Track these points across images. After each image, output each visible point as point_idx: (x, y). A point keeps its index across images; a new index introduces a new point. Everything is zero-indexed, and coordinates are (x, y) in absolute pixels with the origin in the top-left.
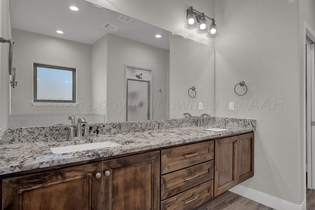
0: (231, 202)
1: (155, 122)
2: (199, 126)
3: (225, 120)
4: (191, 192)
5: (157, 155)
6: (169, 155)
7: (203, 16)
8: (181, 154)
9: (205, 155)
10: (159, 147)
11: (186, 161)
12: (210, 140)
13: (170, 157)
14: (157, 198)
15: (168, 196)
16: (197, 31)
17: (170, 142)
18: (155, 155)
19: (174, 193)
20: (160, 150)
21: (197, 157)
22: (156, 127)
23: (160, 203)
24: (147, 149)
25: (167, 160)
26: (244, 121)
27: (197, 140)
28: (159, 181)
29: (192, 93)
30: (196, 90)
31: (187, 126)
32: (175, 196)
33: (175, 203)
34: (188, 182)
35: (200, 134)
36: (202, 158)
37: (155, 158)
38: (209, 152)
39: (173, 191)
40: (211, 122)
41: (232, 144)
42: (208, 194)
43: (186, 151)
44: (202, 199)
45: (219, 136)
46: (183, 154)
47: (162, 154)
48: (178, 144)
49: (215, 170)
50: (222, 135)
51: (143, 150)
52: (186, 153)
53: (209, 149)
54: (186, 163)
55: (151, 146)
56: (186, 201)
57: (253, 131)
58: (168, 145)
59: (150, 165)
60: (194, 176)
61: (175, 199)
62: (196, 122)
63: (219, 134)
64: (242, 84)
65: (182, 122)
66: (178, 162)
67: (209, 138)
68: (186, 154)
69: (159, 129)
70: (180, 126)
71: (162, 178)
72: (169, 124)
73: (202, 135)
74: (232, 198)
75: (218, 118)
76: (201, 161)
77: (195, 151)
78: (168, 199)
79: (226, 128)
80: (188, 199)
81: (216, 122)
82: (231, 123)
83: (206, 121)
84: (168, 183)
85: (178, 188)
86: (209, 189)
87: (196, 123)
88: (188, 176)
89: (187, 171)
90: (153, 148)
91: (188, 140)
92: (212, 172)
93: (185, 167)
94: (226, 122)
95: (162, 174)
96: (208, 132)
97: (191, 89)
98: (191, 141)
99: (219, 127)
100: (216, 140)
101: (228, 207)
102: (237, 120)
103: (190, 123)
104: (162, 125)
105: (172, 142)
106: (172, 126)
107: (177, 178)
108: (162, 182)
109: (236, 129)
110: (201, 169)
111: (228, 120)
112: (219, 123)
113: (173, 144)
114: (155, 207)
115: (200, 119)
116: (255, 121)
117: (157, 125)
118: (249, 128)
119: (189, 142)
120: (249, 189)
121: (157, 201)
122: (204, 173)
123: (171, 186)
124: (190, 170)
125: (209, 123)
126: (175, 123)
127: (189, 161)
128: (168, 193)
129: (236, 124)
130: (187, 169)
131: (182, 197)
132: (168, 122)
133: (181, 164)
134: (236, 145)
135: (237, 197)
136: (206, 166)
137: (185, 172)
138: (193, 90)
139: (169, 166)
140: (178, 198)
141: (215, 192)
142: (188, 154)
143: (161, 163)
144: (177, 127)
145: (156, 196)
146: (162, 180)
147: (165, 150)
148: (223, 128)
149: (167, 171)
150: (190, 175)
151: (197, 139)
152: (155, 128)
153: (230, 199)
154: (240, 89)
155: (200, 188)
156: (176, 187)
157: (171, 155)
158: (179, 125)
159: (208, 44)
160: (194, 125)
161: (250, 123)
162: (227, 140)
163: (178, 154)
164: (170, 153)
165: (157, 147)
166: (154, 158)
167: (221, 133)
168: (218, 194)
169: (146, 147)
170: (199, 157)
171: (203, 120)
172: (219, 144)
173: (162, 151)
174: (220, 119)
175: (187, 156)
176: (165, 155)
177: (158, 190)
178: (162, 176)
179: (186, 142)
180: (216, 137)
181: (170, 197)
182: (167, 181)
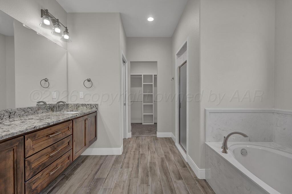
0: (83, 162)
1: (4, 111)
2: (56, 111)
3: (76, 105)
4: (55, 164)
5: (21, 141)
6: (34, 138)
7: (58, 22)
8: (46, 135)
9: (66, 132)
10: (23, 133)
11: (50, 140)
12: (69, 120)
13: (34, 140)
14: (21, 181)
15: (33, 175)
16: (52, 33)
17: (35, 127)
18: (18, 142)
19: (39, 170)
20: (24, 136)
21: (60, 135)
22: (7, 117)
23: (25, 184)
24: (8, 137)
25: (31, 143)
26: (91, 105)
27: (59, 122)
28: (23, 165)
29: (45, 84)
30: (48, 81)
31: (43, 112)
32: (41, 172)
33: (40, 178)
34: (52, 157)
35: (61, 117)
36: (64, 135)
37: (19, 144)
38: (68, 130)
39: (38, 169)
40: (65, 108)
41: (84, 121)
42: (69, 161)
43: (50, 132)
44: (64, 166)
45: (76, 117)
46: (47, 135)
47: (26, 139)
48: (42, 127)
49: (74, 141)
50: (78, 116)
51: (3, 139)
52: (50, 133)
53: (68, 127)
54: (51, 141)
55: (13, 133)
56: (50, 173)
57: (96, 111)
58: (33, 130)
59: (12, 152)
60: (57, 150)
61: (41, 175)
62: (52, 108)
63: (75, 115)
64: (89, 80)
65: (38, 109)
66: (43, 143)
67: (69, 119)
68: (49, 135)
69: (10, 118)
70: (36, 113)
71: (27, 160)
72: (23, 112)
73: (63, 118)
74: (83, 159)
75: (71, 104)
76: (63, 137)
77: (58, 131)
78: (33, 178)
79: (78, 111)
80: (52, 171)
81: (69, 107)
82: (81, 107)
83: (61, 107)
84: (33, 163)
85: (43, 165)
86: (69, 158)
87: (52, 110)
88: (52, 152)
89: (51, 148)
90: (15, 135)
91: (52, 123)
92: (71, 143)
93: (50, 145)
94: (77, 106)
95: (26, 157)
96: (66, 115)
97: (44, 80)
98: (54, 123)
99: (73, 111)
100: (74, 120)
101: (81, 166)
102: (85, 105)
103: (46, 110)
104: (13, 114)
105: (37, 126)
106: (26, 114)
107: (42, 156)
108: (27, 164)
109: (86, 110)
110: (63, 143)
111: (79, 105)
112: (72, 108)
113: (38, 128)
114: (19, 190)
115: (56, 106)
116: (97, 105)
117: (6, 114)
118: (94, 109)
119: (53, 124)
120: (94, 149)
121: (21, 183)
122: (65, 146)
123: (36, 165)
124: (53, 146)
125: (63, 109)
126: (30, 111)
127: (53, 140)
128: (33, 172)
129: (85, 108)
130: (51, 146)
131: (46, 171)
132: (22, 110)
133: (46, 143)
134: (87, 122)
135: (87, 157)
136: (67, 141)
137: (49, 149)
138: (46, 81)
139: (33, 148)
140: (43, 173)
141: (74, 158)
142: (51, 134)
143: (26, 147)
144: (32, 114)
145: (20, 179)
146: (26, 162)
147: (29, 135)
148: (76, 111)
149: (32, 153)
150: (53, 151)
151: (59, 120)
152: (5, 117)
153: (82, 160)
154: (87, 84)
155: (62, 158)
156: (41, 164)
157: (35, 138)
158: (34, 112)
159: (61, 46)
160: (50, 111)
161: (95, 107)
162: (81, 119)
163: (42, 136)
164: (35, 136)
165: (20, 134)
166: (17, 144)
167: (77, 114)
168: (75, 158)
169: (6, 135)
170: (61, 134)
171: (59, 106)
172: (76, 122)
173: (26, 136)
174: (72, 105)
175: (51, 136)
176: (29, 139)
177: (23, 172)
178: (27, 159)
179: (50, 125)
180: (74, 117)
181: (35, 175)
182: (32, 162)
